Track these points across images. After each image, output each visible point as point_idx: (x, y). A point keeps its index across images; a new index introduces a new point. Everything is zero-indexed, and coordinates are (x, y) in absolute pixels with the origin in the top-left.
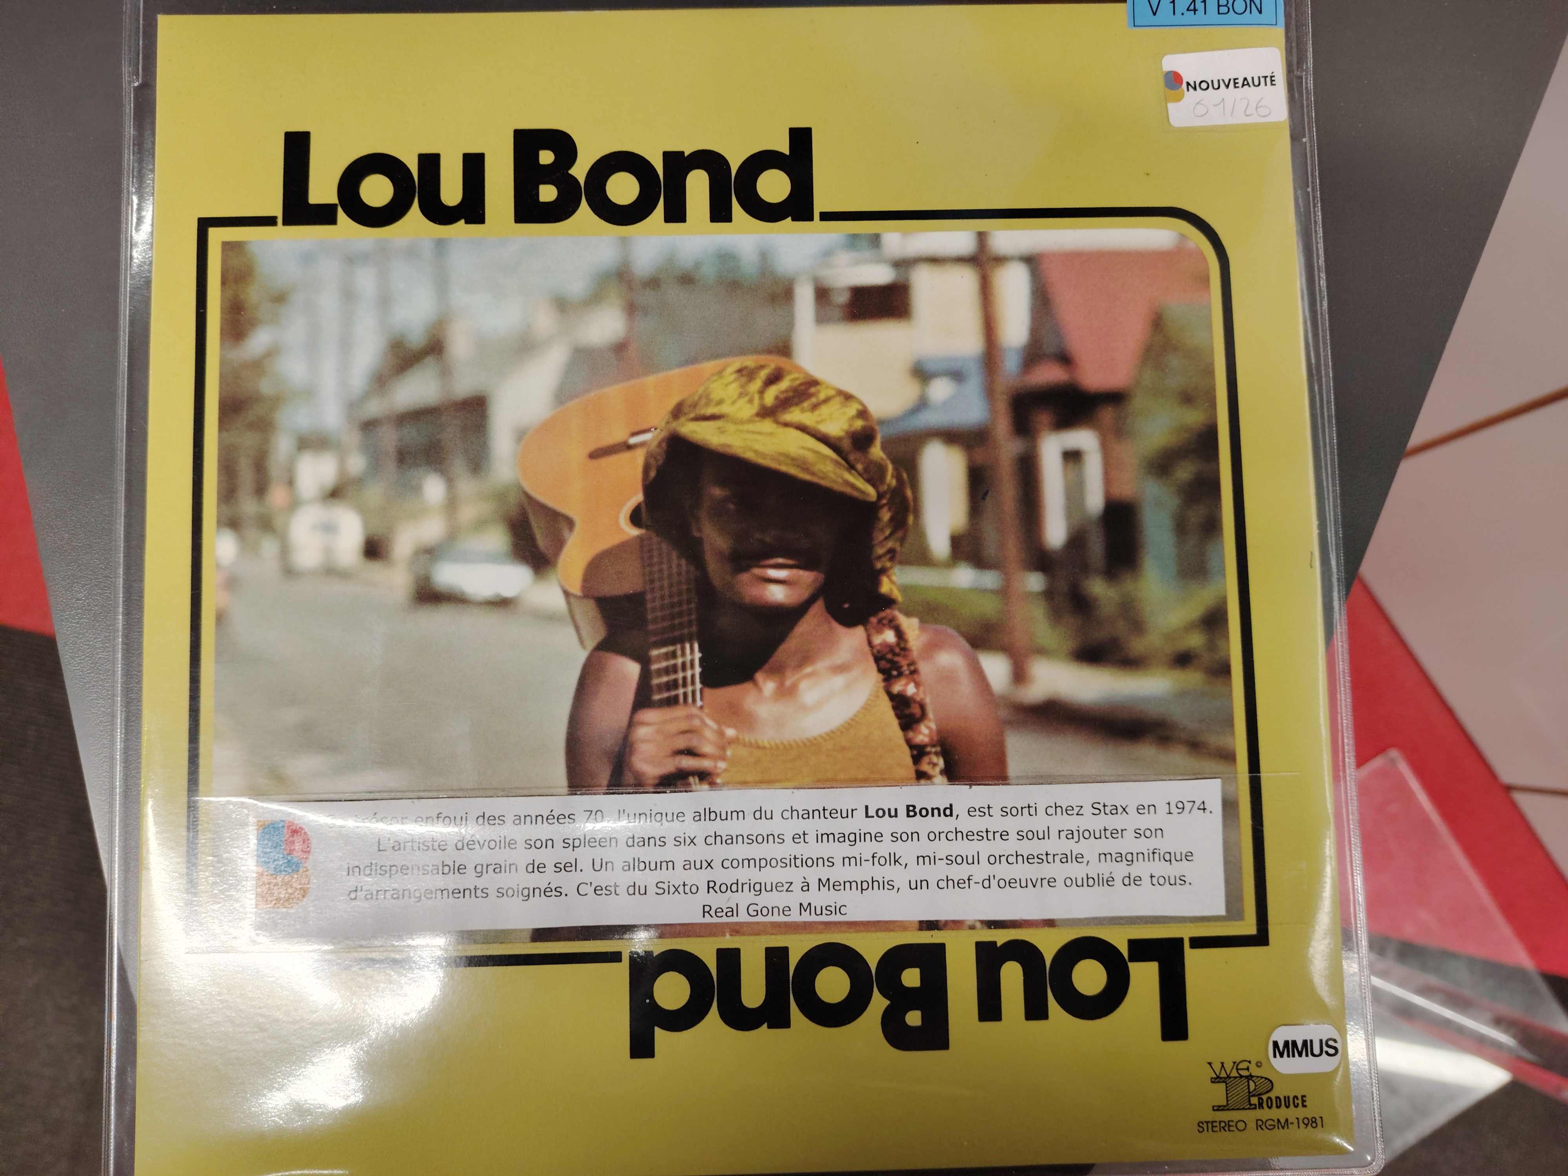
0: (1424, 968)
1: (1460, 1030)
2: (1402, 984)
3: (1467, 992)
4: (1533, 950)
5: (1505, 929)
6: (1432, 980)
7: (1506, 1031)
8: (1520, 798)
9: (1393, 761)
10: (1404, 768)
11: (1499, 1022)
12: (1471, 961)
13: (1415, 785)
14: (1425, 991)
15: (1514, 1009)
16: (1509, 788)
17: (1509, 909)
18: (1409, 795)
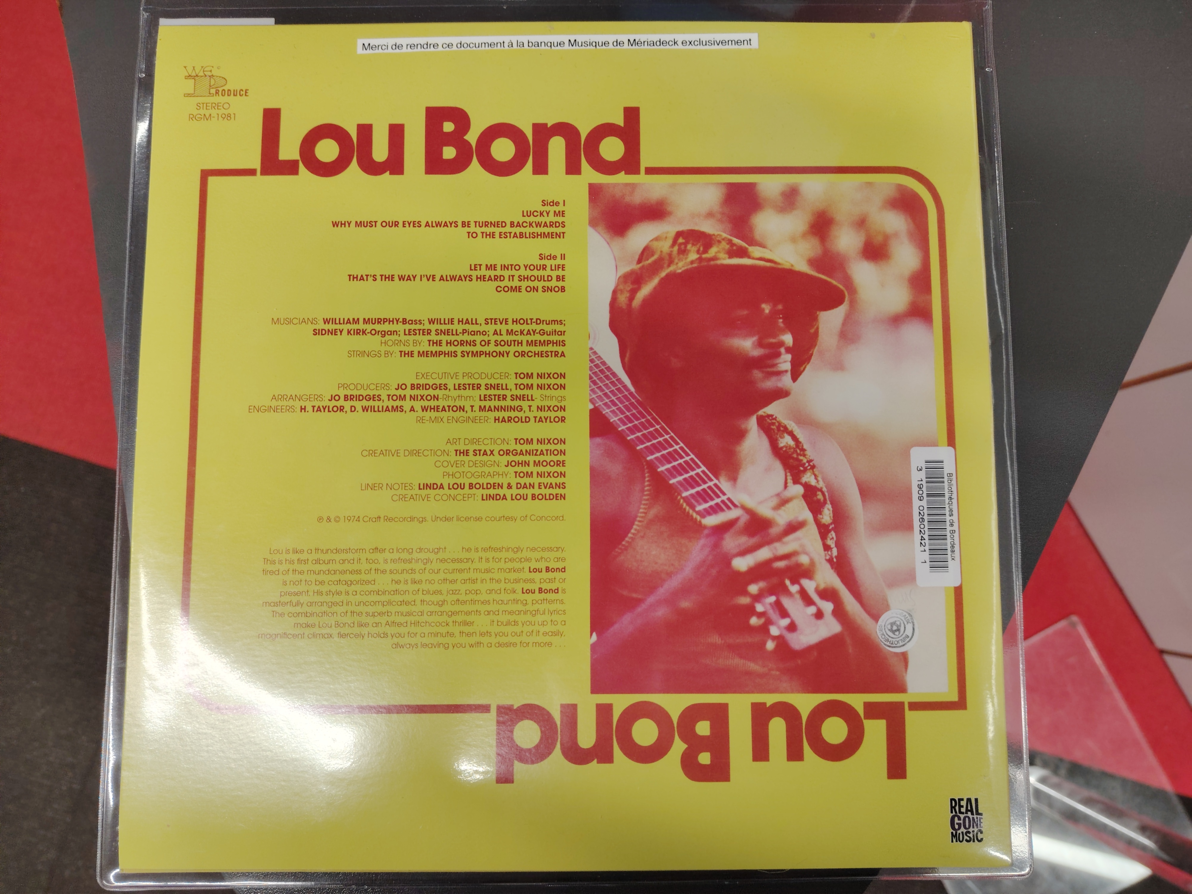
0: (1088, 784)
1: (1114, 833)
2: (1070, 795)
3: (1120, 806)
4: (1173, 777)
5: (1151, 759)
6: (1094, 794)
7: (1149, 838)
8: (1170, 660)
9: (1073, 625)
10: (1081, 630)
11: (1144, 829)
12: (1124, 782)
13: (1089, 644)
14: (1087, 802)
15: (1156, 822)
16: (1162, 652)
17: (1156, 745)
18: (1085, 651)
